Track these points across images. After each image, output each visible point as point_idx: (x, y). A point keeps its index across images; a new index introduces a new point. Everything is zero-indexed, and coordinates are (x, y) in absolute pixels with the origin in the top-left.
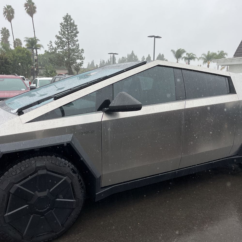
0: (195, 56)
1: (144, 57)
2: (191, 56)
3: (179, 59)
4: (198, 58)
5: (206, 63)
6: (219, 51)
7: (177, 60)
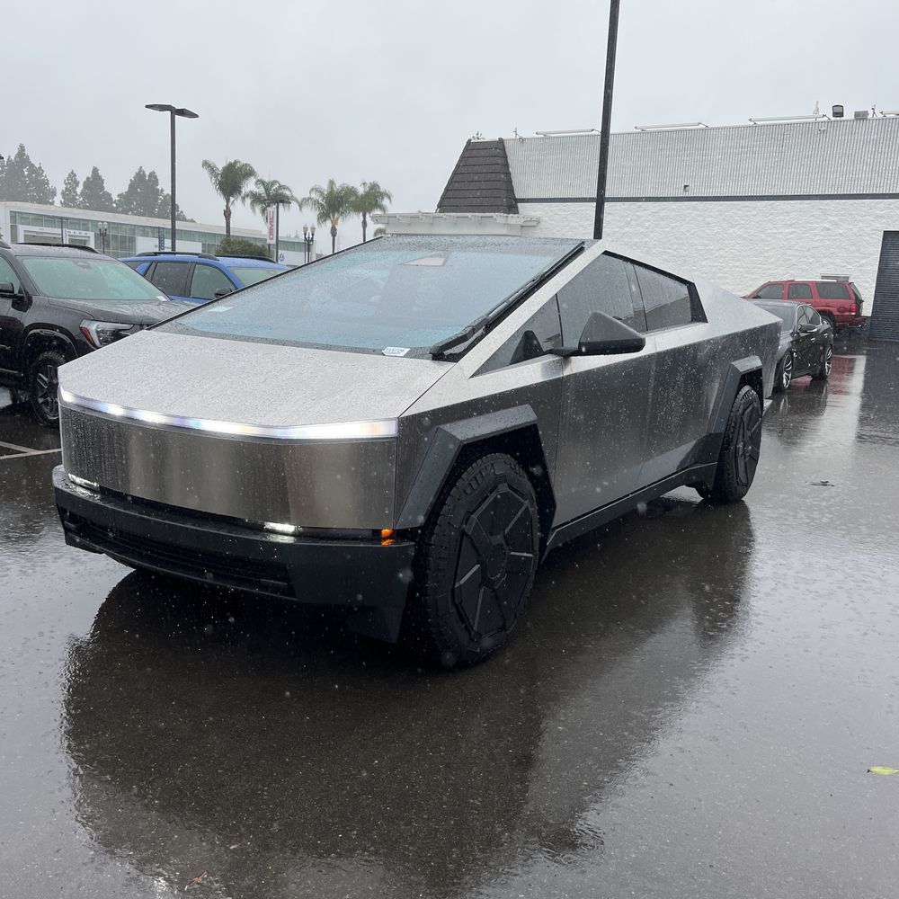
0: (287, 193)
1: (72, 175)
2: (276, 190)
3: (232, 199)
4: (300, 200)
5: (325, 220)
6: (364, 184)
7: (228, 201)
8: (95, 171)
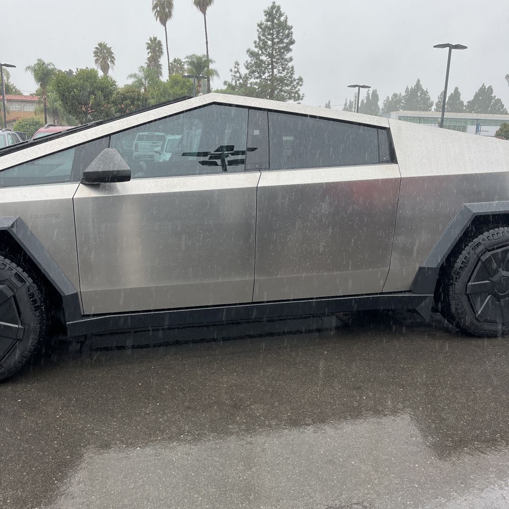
8: (456, 89)
